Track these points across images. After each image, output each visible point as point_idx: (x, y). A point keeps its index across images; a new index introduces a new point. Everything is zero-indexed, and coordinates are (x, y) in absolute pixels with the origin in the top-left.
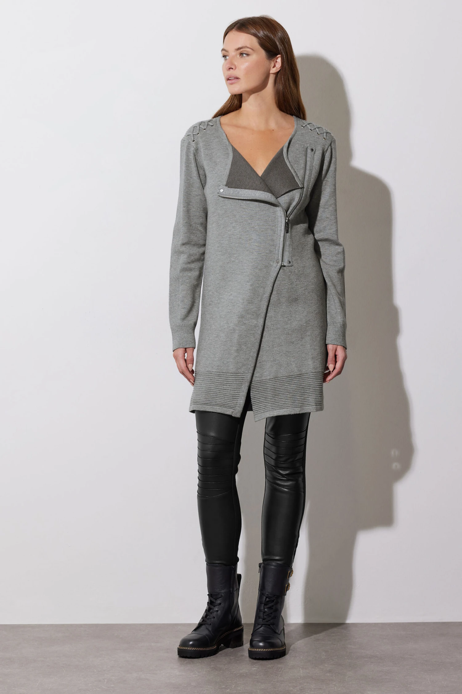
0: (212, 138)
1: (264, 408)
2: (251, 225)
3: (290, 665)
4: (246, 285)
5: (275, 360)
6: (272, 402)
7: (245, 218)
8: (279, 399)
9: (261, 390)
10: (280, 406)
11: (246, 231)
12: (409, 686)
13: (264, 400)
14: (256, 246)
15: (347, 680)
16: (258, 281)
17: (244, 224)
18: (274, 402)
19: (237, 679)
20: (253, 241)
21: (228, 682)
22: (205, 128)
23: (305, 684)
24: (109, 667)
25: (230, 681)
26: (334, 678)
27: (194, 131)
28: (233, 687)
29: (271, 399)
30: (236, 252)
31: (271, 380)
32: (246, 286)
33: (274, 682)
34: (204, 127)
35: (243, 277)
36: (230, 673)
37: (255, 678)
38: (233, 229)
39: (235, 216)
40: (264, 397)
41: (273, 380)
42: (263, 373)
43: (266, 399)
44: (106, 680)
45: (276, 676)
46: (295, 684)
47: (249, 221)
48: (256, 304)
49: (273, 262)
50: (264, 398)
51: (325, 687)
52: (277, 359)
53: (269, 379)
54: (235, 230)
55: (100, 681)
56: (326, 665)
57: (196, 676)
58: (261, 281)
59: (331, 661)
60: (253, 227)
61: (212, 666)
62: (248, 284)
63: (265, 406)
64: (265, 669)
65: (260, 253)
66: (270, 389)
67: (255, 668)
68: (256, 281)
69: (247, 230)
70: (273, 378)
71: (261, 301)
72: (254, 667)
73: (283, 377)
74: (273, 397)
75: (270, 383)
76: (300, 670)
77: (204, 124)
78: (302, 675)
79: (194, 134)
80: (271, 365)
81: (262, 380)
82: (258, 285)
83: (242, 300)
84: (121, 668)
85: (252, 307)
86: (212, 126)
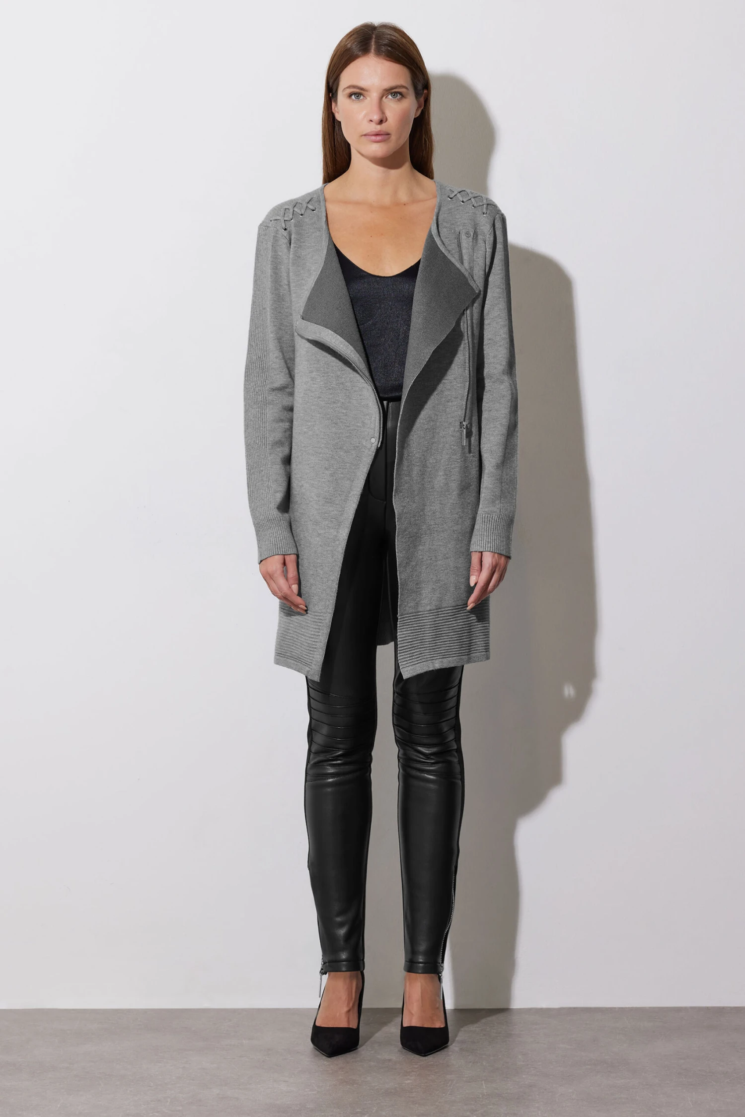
0: (311, 231)
1: (417, 656)
2: (340, 379)
3: (465, 1076)
4: (323, 473)
5: (438, 581)
6: (431, 648)
7: (333, 367)
8: (442, 642)
9: (415, 628)
10: (443, 654)
11: (331, 388)
12: (658, 1110)
13: (419, 644)
14: (343, 413)
15: (557, 1100)
16: (343, 469)
17: (329, 376)
18: (434, 647)
19: (381, 1098)
20: (339, 405)
21: (365, 1102)
22: (303, 212)
23: (491, 1107)
24: (174, 1078)
25: (369, 1102)
26: (538, 1096)
27: (286, 216)
28: (374, 1111)
29: (430, 642)
30: (311, 418)
31: (432, 612)
32: (323, 475)
33: (439, 1102)
34: (301, 211)
35: (319, 460)
36: (368, 1088)
37: (409, 1097)
38: (311, 382)
39: (318, 361)
40: (419, 639)
41: (433, 613)
42: (419, 601)
43: (422, 642)
44: (169, 1100)
45: (444, 1093)
46: (473, 1107)
47: (339, 373)
48: (337, 504)
49: (366, 441)
50: (419, 642)
51: (522, 1111)
52: (441, 579)
53: (430, 610)
54: (314, 384)
55: (159, 1101)
56: (524, 1076)
57: (314, 1092)
58: (346, 470)
59: (532, 1069)
60: (342, 383)
61: (340, 1078)
62: (327, 472)
63: (420, 654)
64: (426, 1082)
65: (348, 425)
66: (429, 626)
67: (409, 1081)
68: (340, 468)
69: (333, 387)
70: (434, 610)
71: (345, 500)
72: (408, 1079)
73: (448, 607)
74: (433, 639)
75: (430, 618)
76: (482, 1084)
77: (301, 206)
78: (485, 1091)
79: (285, 219)
80: (433, 589)
81: (418, 612)
82: (342, 476)
83: (317, 496)
84: (193, 1080)
85: (331, 509)
86: (313, 210)
